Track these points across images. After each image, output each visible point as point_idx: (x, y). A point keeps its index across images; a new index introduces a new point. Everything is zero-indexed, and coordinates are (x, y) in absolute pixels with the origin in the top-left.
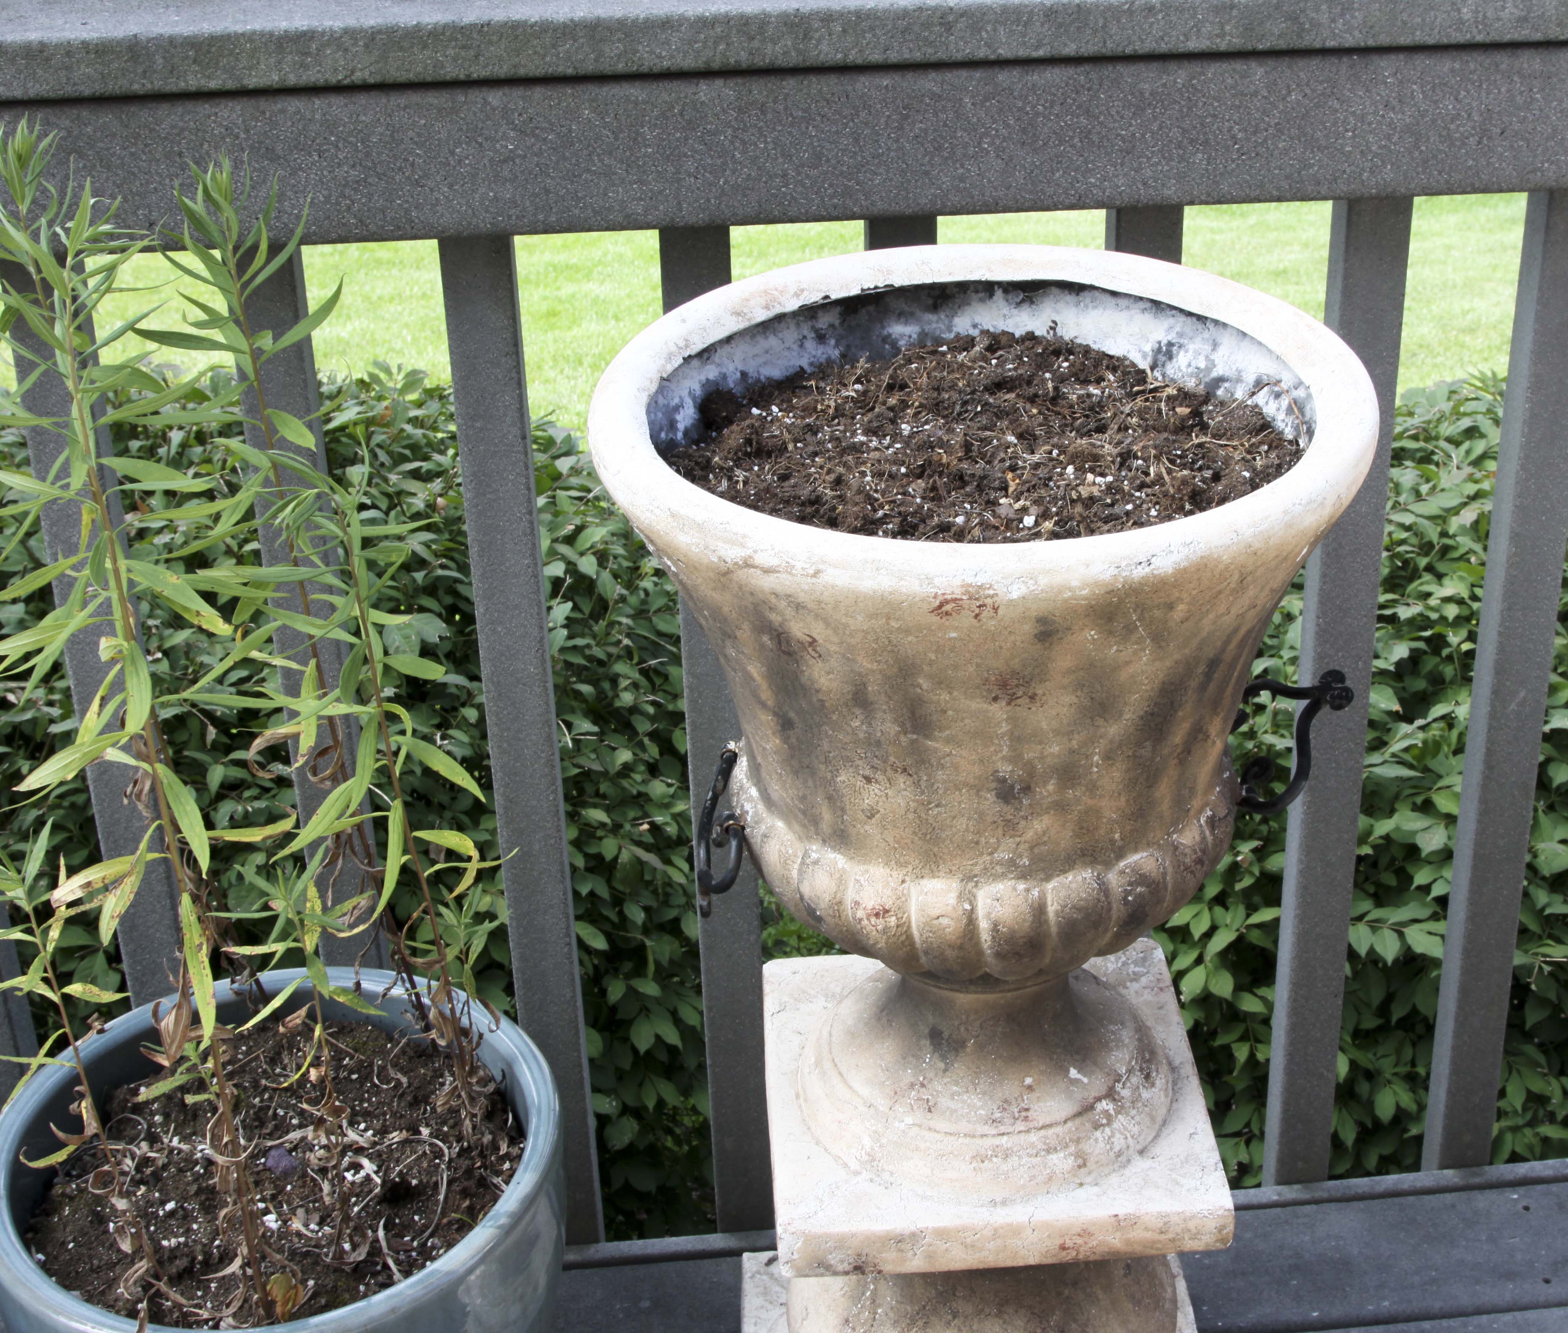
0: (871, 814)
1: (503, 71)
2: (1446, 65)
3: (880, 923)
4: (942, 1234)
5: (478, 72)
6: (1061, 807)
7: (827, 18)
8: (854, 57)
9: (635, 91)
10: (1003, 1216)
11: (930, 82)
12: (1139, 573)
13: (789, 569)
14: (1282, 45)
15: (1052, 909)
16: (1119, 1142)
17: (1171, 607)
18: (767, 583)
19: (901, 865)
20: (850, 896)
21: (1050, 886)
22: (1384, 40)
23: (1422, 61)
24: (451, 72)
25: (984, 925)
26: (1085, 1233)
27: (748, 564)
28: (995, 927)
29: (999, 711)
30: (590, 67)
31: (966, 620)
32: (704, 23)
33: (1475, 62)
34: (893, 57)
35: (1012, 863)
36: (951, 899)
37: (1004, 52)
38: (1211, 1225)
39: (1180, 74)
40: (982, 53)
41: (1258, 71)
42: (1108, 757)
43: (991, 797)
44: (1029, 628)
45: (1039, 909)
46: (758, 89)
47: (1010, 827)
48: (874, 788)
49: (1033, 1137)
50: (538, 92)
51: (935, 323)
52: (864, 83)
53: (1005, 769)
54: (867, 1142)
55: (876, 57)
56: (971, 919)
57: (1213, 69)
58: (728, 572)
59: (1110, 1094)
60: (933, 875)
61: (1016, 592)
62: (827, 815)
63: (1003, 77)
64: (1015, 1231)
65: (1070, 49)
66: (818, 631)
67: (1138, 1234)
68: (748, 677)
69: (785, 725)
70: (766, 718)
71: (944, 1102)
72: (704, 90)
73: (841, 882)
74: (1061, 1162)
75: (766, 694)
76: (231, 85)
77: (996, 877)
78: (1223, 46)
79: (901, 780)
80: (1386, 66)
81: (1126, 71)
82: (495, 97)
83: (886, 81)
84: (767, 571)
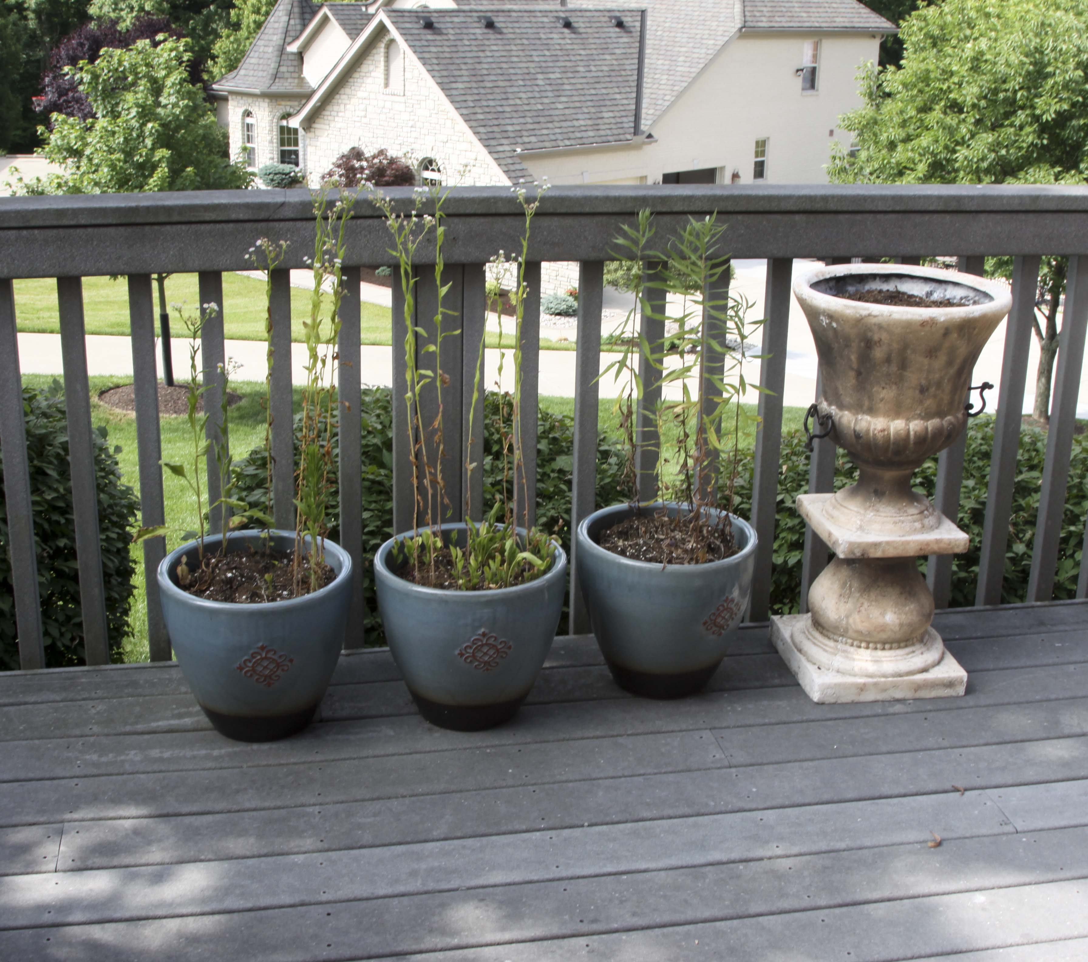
0: (882, 400)
1: (744, 209)
2: (998, 217)
3: (882, 434)
4: (888, 543)
5: (737, 209)
6: (935, 396)
7: (833, 197)
8: (839, 208)
9: (778, 217)
10: (904, 539)
11: (859, 217)
12: (971, 316)
13: (882, 315)
14: (955, 209)
15: (930, 429)
16: (931, 523)
17: (974, 329)
18: (874, 320)
19: (888, 416)
20: (872, 427)
21: (929, 422)
22: (982, 209)
23: (992, 216)
24: (730, 209)
25: (912, 433)
26: (928, 544)
27: (869, 315)
28: (915, 433)
29: (926, 361)
30: (768, 208)
31: (927, 328)
32: (800, 197)
33: (1007, 216)
34: (850, 209)
35: (920, 415)
36: (903, 425)
37: (880, 208)
38: (963, 543)
39: (927, 217)
40: (874, 209)
41: (948, 217)
42: (949, 380)
43: (917, 392)
44: (942, 331)
45: (927, 428)
46: (812, 217)
47: (921, 402)
48: (885, 391)
49: (910, 518)
50: (752, 216)
51: (860, 287)
52: (841, 217)
53: (923, 382)
54: (859, 522)
55: (845, 209)
56: (909, 430)
57: (935, 216)
58: (862, 319)
59: (927, 510)
60: (898, 418)
61: (942, 319)
62: (866, 403)
63: (879, 216)
64: (908, 543)
65: (898, 208)
66: (884, 336)
67: (942, 545)
68: (850, 360)
69: (859, 374)
70: (852, 374)
71: (881, 509)
72: (797, 217)
73: (869, 423)
74: (918, 525)
75: (855, 365)
76: (669, 210)
77: (915, 419)
78: (939, 208)
79: (894, 387)
80: (983, 217)
81: (912, 216)
82: (740, 217)
83: (847, 216)
84: (875, 316)
